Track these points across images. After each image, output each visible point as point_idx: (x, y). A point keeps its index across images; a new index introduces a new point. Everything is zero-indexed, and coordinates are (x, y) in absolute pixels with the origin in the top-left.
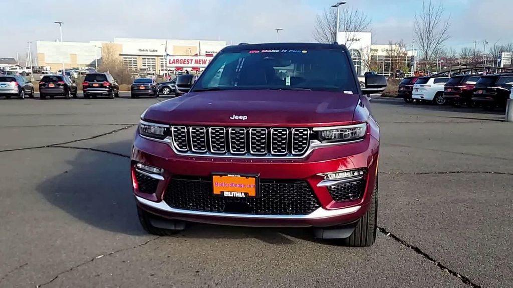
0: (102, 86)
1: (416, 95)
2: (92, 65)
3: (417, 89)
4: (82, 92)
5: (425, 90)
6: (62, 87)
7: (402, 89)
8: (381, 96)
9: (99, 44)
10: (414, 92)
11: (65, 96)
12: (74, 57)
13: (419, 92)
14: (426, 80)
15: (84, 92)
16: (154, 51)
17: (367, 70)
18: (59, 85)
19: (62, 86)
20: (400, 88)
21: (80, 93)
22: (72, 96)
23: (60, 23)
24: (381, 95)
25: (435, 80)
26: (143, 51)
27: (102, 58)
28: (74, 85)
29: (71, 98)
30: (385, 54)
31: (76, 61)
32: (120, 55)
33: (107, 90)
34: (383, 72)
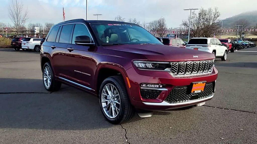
1: (23, 46)
3: (25, 44)
5: (29, 44)
7: (14, 43)
10: (22, 45)
13: (26, 45)
14: (29, 39)
20: (12, 43)
25: (33, 39)
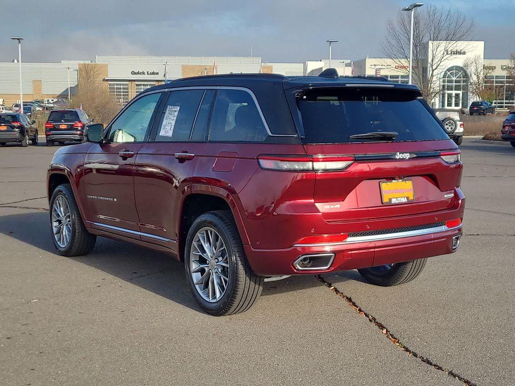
0: (71, 128)
2: (64, 96)
4: (45, 136)
6: (17, 130)
8: (484, 139)
9: (75, 64)
11: (21, 141)
12: (37, 84)
15: (47, 135)
16: (153, 73)
17: (477, 99)
18: (13, 127)
19: (17, 128)
21: (42, 137)
22: (31, 142)
23: (19, 39)
24: (482, 137)
26: (138, 73)
27: (77, 86)
28: (34, 126)
29: (30, 145)
30: (505, 73)
31: (40, 90)
32: (104, 80)
33: (79, 132)
34: (505, 101)
